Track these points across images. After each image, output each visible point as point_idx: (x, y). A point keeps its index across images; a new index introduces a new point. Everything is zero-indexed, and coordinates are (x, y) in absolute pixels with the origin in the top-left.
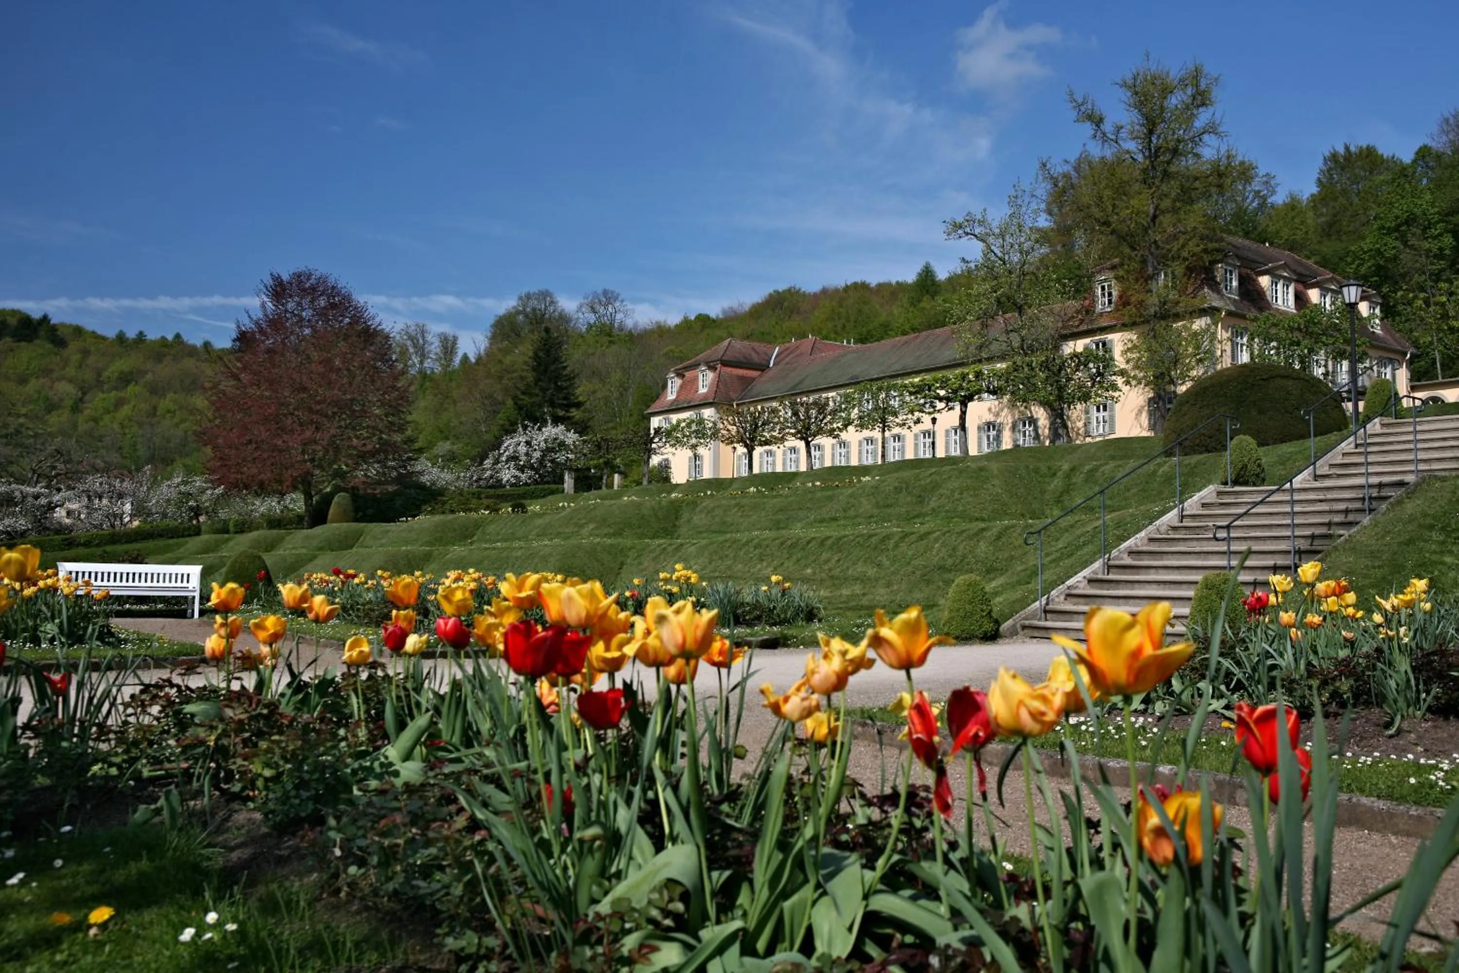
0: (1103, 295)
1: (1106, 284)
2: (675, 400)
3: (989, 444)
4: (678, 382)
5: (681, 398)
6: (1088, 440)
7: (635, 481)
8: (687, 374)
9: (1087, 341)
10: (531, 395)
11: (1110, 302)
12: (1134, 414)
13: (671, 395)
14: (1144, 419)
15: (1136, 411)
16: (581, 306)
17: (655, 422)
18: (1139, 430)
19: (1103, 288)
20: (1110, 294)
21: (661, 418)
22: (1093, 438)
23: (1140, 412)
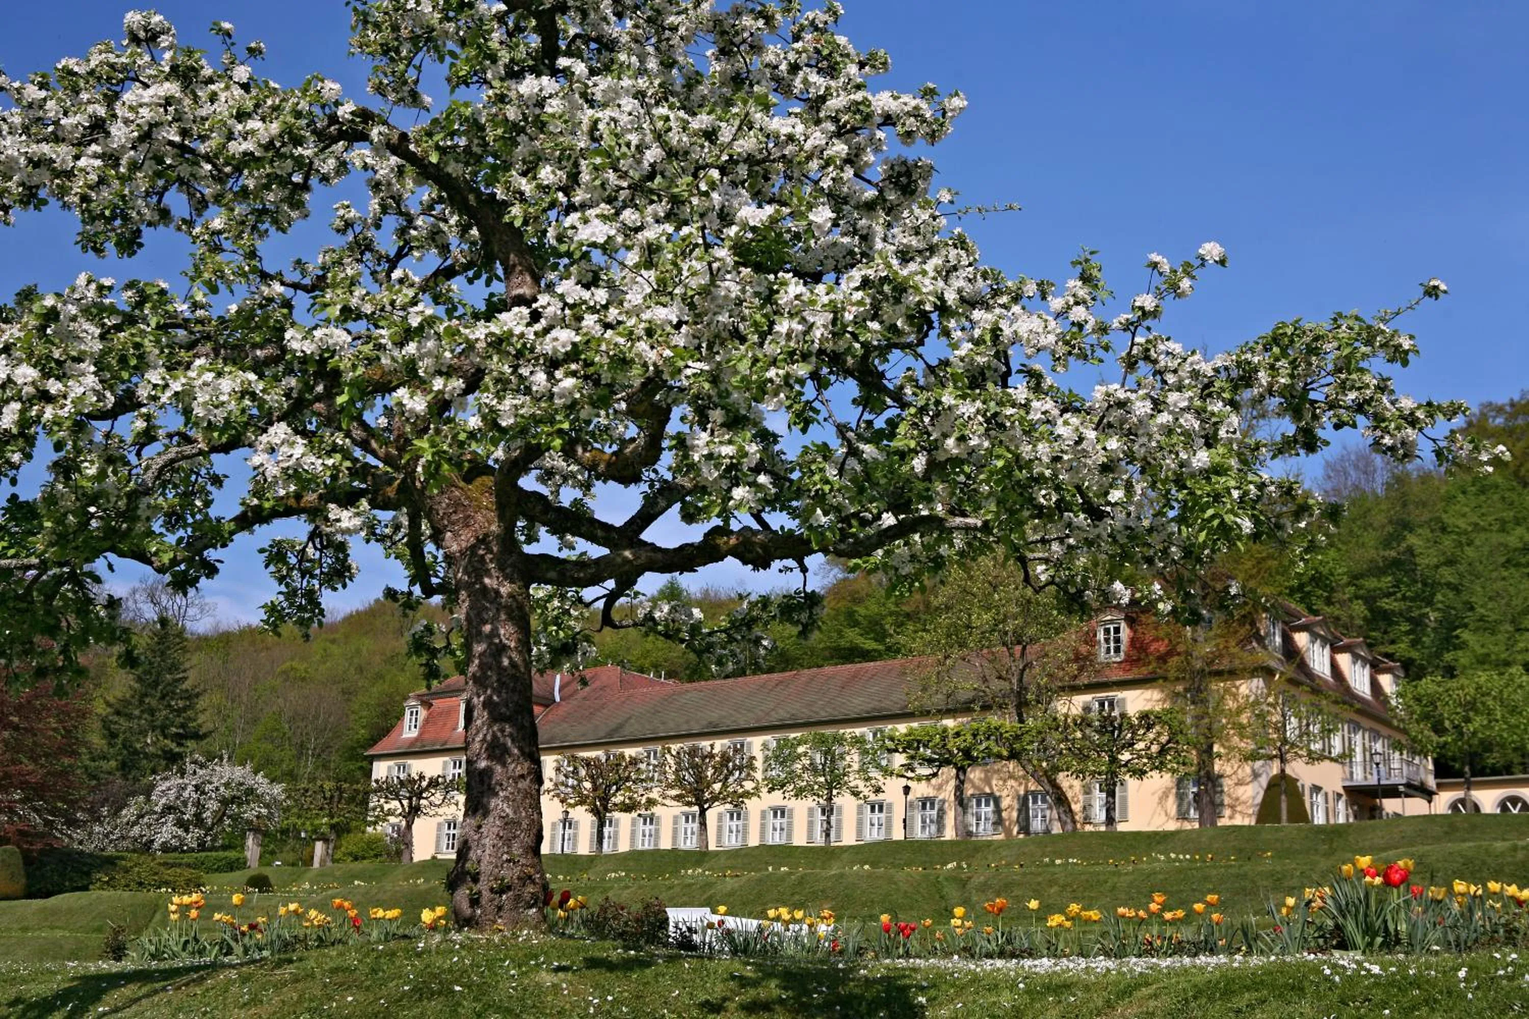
0: (1107, 641)
1: (1112, 627)
2: (416, 739)
3: (923, 828)
4: (423, 713)
5: (426, 736)
6: (1088, 828)
7: (350, 854)
8: (437, 703)
9: (1087, 698)
10: (129, 717)
11: (1117, 650)
12: (1156, 799)
13: (409, 731)
14: (1171, 804)
15: (1160, 793)
16: (134, 592)
17: (381, 770)
18: (1164, 818)
19: (1107, 631)
20: (1117, 640)
21: (391, 763)
22: (1095, 825)
23: (1165, 795)
